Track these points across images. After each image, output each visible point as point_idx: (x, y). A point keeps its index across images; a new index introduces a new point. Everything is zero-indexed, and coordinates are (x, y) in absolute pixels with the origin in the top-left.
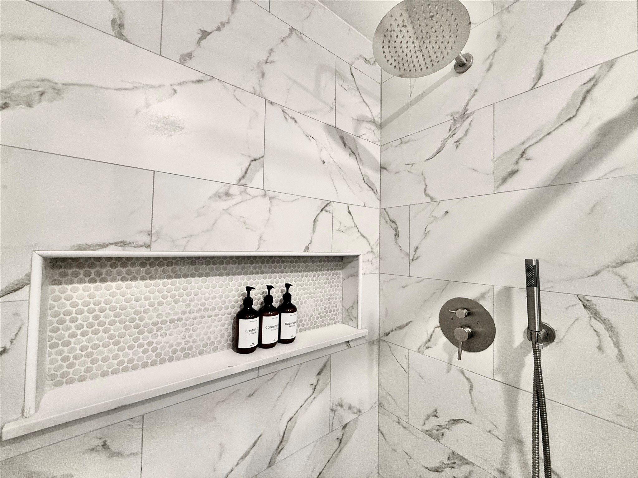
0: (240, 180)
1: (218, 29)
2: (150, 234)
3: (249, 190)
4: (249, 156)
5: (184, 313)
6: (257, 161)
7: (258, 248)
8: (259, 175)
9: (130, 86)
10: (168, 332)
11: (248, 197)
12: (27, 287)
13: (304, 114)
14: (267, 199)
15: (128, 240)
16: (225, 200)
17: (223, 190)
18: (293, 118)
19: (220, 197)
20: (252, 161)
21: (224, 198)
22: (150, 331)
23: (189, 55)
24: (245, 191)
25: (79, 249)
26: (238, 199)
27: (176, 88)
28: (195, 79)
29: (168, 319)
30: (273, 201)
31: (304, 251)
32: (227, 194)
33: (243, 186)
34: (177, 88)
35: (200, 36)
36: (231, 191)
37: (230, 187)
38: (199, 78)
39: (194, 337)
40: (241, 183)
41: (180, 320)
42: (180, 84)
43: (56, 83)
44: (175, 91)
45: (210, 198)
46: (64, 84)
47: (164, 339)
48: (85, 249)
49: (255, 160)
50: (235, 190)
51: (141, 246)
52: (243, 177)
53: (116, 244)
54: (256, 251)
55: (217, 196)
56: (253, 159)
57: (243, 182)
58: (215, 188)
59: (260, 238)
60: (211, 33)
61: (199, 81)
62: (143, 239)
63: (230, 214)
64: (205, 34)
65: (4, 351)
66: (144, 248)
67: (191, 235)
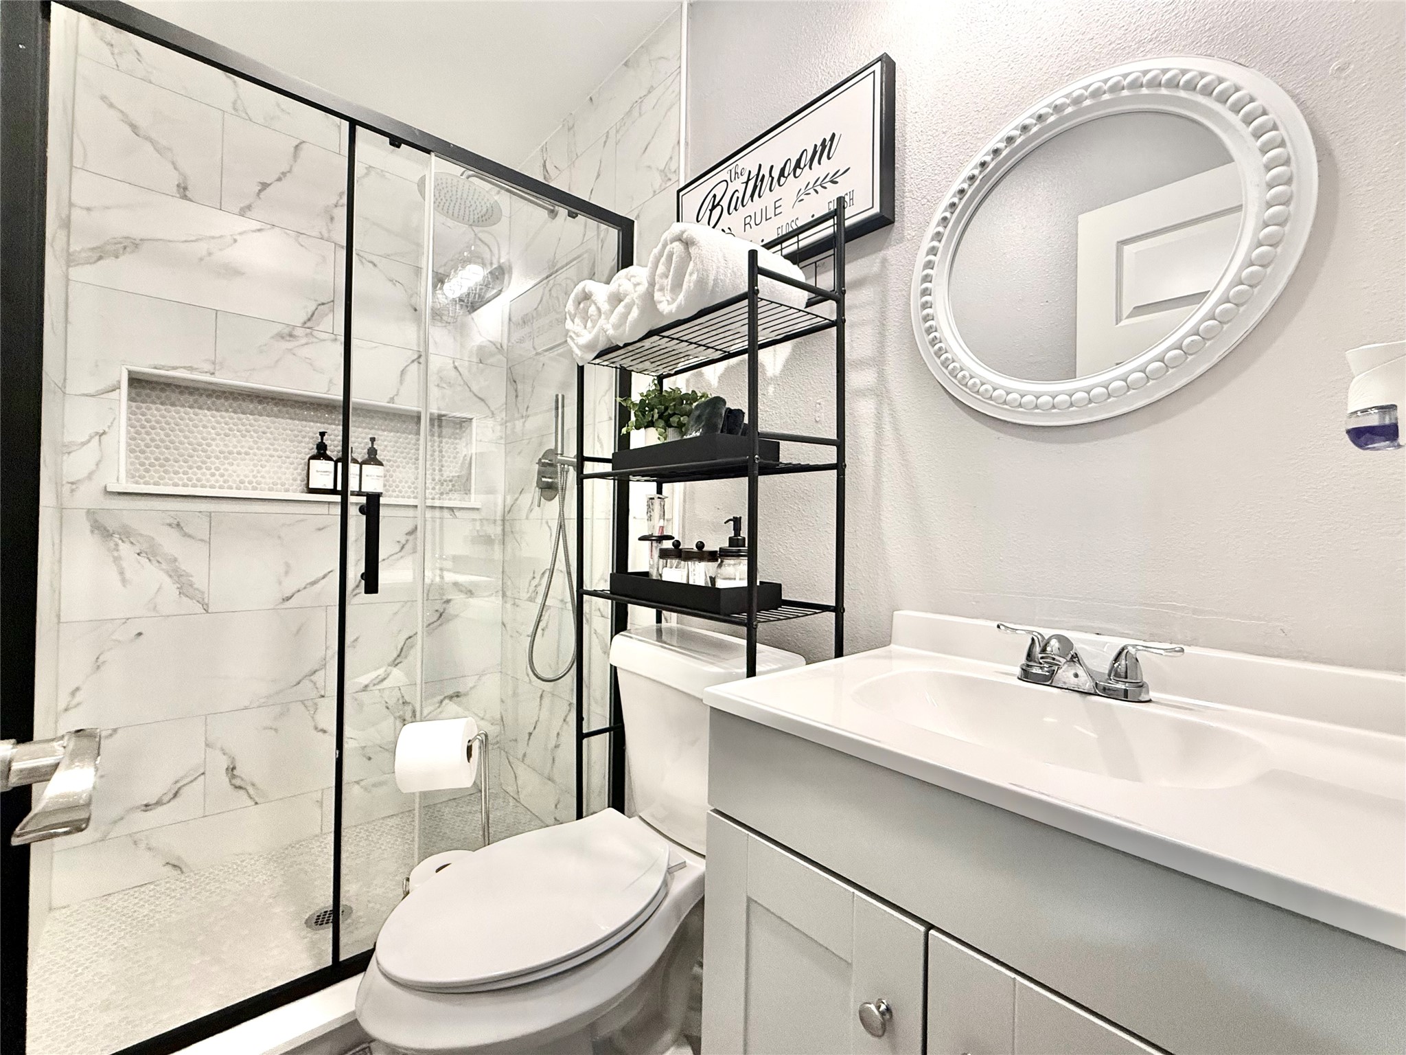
0: (305, 323)
1: (279, 179)
2: (214, 363)
3: (315, 333)
4: (316, 300)
5: (251, 448)
6: (325, 306)
7: (329, 390)
8: (328, 320)
9: (194, 238)
10: (235, 463)
11: (315, 340)
12: (118, 390)
13: (387, 256)
14: (338, 343)
15: (195, 366)
16: (289, 341)
17: (287, 331)
18: (372, 262)
19: (283, 338)
20: (320, 305)
21: (288, 338)
22: (218, 458)
23: (249, 207)
24: (311, 334)
25: (156, 368)
26: (304, 341)
27: (235, 237)
28: (255, 228)
29: (235, 451)
31: (389, 403)
32: (291, 335)
33: (309, 328)
34: (238, 237)
35: (259, 188)
36: (295, 333)
37: (294, 328)
38: (260, 227)
40: (306, 326)
41: (247, 454)
42: (240, 234)
43: (136, 239)
44: (235, 241)
45: (273, 337)
46: (141, 240)
47: (232, 468)
48: (160, 369)
49: (323, 304)
50: (300, 332)
51: (206, 372)
52: (309, 320)
53: (184, 367)
54: (325, 393)
55: (281, 336)
56: (320, 303)
57: (308, 324)
58: (278, 328)
59: (330, 381)
60: (270, 185)
61: (259, 230)
62: (208, 367)
63: (294, 354)
64: (265, 186)
65: (104, 433)
66: (208, 374)
67: (253, 369)
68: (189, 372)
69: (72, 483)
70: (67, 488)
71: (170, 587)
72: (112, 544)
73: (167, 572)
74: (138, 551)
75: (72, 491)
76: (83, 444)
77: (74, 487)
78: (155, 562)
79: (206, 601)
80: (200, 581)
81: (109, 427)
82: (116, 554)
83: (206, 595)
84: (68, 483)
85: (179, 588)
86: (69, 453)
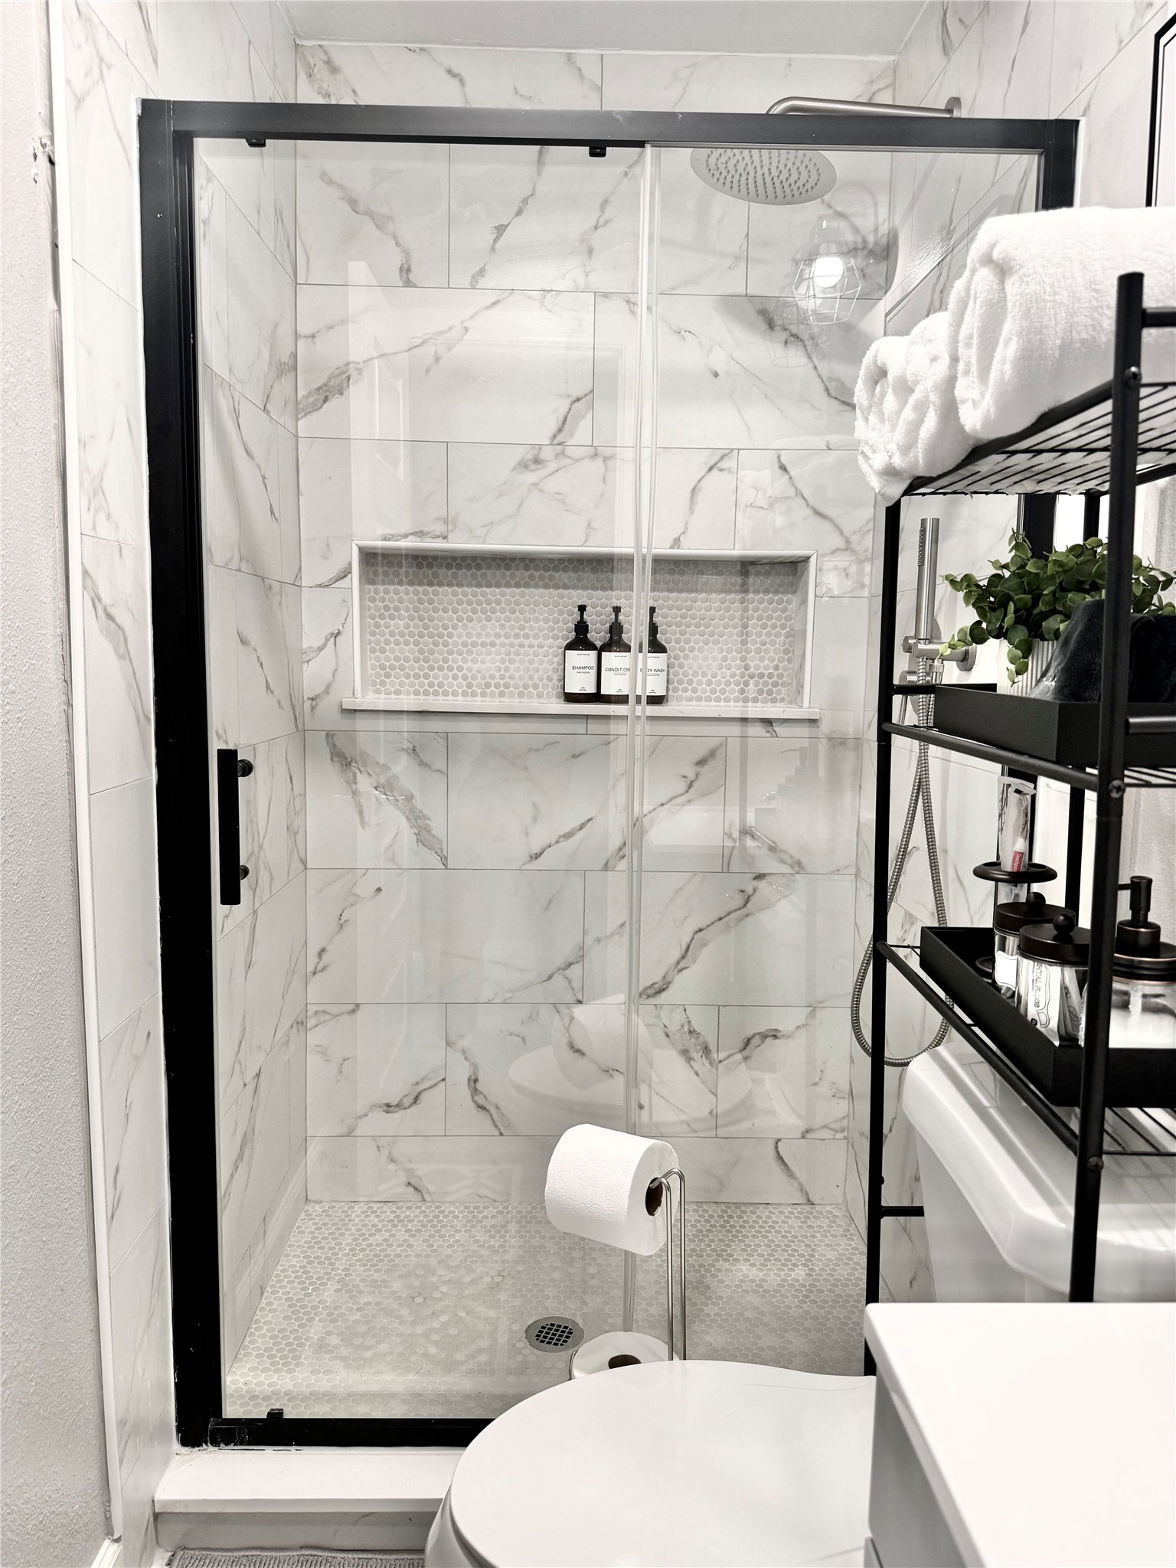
0: (554, 437)
2: (446, 522)
3: (569, 451)
4: (569, 396)
5: (498, 636)
6: (581, 402)
7: (586, 541)
8: (585, 425)
9: (419, 341)
10: (479, 658)
11: (567, 461)
12: (349, 576)
13: (670, 292)
14: (600, 460)
15: (426, 529)
16: (534, 471)
17: (530, 456)
18: (647, 309)
19: (526, 467)
20: (574, 402)
21: (533, 467)
22: (460, 653)
23: (482, 272)
24: (563, 453)
25: (385, 539)
28: (489, 303)
29: (479, 641)
30: (609, 462)
31: (671, 548)
32: (537, 461)
33: (559, 445)
34: (466, 324)
35: (494, 236)
36: (543, 456)
37: (540, 449)
38: (494, 299)
39: (512, 672)
40: (555, 442)
41: (493, 644)
42: (472, 317)
43: (358, 363)
44: (466, 329)
45: (514, 469)
46: (364, 362)
47: (476, 667)
48: (389, 540)
49: (578, 400)
50: (547, 453)
51: (438, 537)
52: (560, 430)
53: (414, 534)
54: (582, 546)
55: (523, 465)
56: (574, 399)
57: (559, 439)
58: (520, 453)
59: (589, 526)
60: (507, 226)
61: (495, 304)
62: (439, 528)
63: (541, 491)
64: (500, 230)
65: (339, 633)
66: (440, 539)
67: (492, 523)
68: (419, 539)
69: (312, 699)
70: (308, 704)
71: (407, 834)
72: (351, 775)
73: (404, 813)
74: (375, 784)
75: (313, 708)
76: (321, 649)
77: (314, 703)
78: (392, 800)
79: (445, 853)
80: (437, 826)
81: (343, 625)
82: (354, 787)
83: (444, 846)
84: (309, 699)
85: (415, 834)
86: (308, 662)
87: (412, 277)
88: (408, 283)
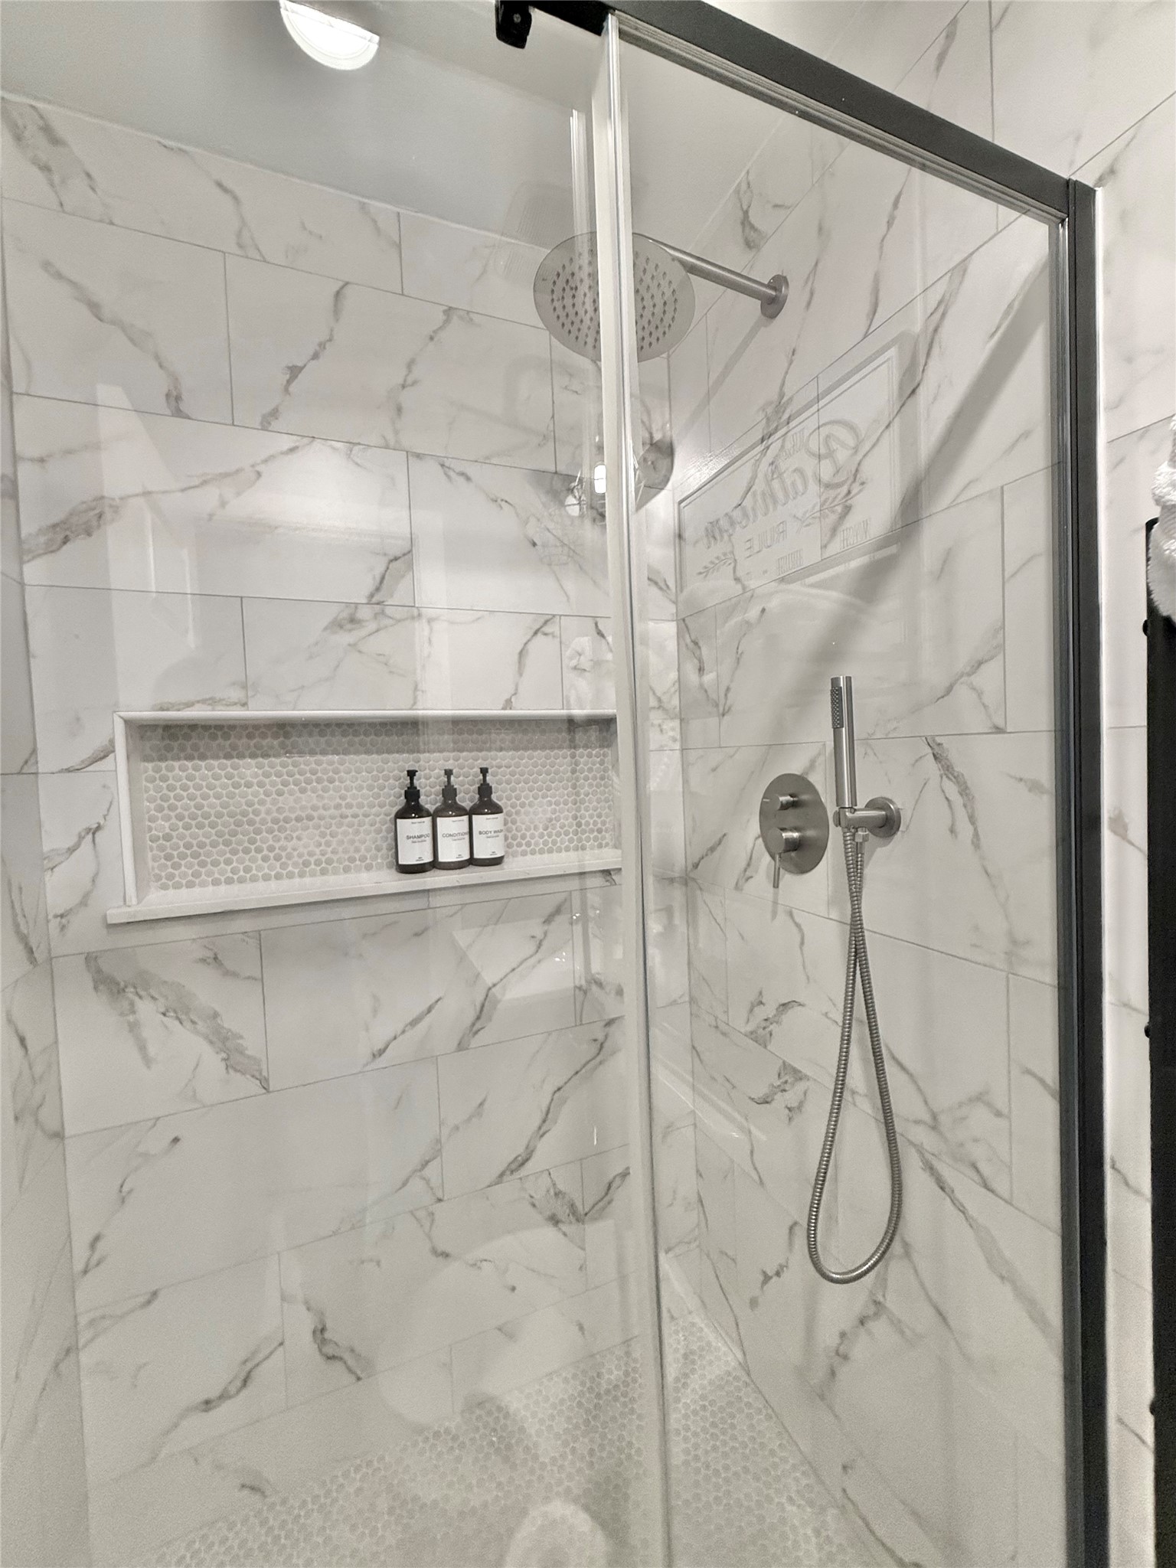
0: (372, 596)
1: (316, 356)
2: (244, 687)
3: (389, 611)
4: (385, 554)
6: (398, 562)
7: (412, 705)
8: (404, 585)
9: (198, 481)
11: (389, 622)
12: (111, 756)
13: (486, 461)
14: (424, 622)
15: (218, 696)
16: (350, 631)
17: (345, 615)
18: (462, 474)
19: (341, 627)
20: (391, 561)
21: (349, 626)
22: (270, 831)
23: (274, 413)
24: (383, 612)
25: (163, 708)
26: (372, 626)
27: (258, 468)
28: (285, 448)
30: (434, 624)
31: (503, 709)
32: (353, 620)
33: (378, 604)
34: (261, 468)
35: (288, 376)
36: (359, 615)
38: (293, 445)
40: (374, 600)
42: (265, 461)
43: (113, 499)
44: (259, 474)
45: (326, 629)
46: (121, 498)
48: (167, 709)
49: (396, 559)
50: (364, 613)
51: (235, 704)
52: (378, 589)
53: (203, 701)
54: (410, 709)
55: (337, 625)
56: (392, 558)
57: (377, 598)
58: (332, 612)
59: (416, 687)
60: (301, 369)
61: (292, 450)
62: (236, 694)
63: (360, 652)
64: (294, 371)
65: (99, 828)
66: (239, 707)
67: (303, 687)
68: (210, 708)
69: (62, 916)
70: (54, 924)
71: (212, 1061)
72: (126, 1004)
73: (206, 1038)
74: (163, 1010)
75: (63, 928)
76: (71, 850)
77: (64, 921)
78: (188, 1024)
79: (265, 1074)
80: (252, 1044)
81: (105, 817)
82: (131, 1018)
83: (264, 1067)
84: (56, 916)
85: (224, 1059)
86: (52, 869)
87: (183, 407)
88: (178, 413)
